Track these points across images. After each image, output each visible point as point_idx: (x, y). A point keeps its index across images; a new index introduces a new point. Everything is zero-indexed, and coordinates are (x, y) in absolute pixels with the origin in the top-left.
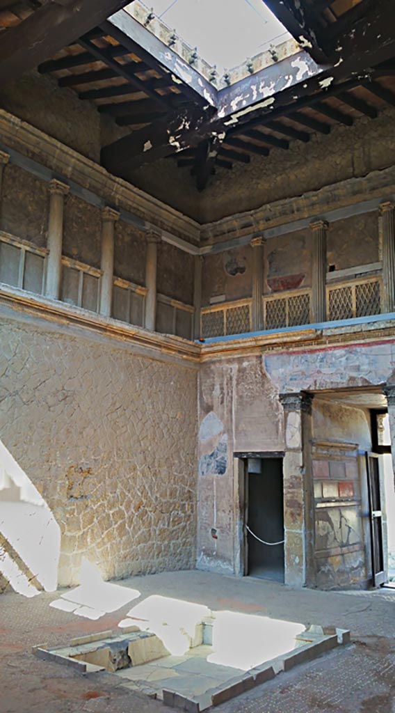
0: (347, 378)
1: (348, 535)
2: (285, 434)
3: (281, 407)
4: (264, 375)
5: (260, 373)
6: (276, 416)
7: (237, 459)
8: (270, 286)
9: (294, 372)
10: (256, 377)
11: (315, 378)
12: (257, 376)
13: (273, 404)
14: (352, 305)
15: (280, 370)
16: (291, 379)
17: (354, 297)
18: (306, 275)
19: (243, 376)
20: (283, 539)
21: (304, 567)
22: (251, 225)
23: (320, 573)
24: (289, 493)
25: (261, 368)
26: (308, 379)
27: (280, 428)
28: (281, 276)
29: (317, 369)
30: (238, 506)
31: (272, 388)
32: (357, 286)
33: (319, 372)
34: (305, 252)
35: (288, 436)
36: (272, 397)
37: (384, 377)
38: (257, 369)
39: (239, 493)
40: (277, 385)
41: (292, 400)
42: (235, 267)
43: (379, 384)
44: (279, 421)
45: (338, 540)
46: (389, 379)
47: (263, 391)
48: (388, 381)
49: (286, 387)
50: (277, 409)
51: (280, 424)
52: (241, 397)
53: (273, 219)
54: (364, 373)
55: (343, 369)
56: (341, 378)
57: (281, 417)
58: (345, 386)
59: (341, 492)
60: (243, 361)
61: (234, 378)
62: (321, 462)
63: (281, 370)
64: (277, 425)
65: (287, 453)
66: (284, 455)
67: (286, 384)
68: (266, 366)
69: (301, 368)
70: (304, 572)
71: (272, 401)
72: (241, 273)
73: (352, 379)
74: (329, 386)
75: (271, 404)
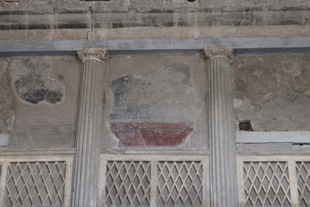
8: (116, 134)
14: (289, 193)
17: (293, 179)
18: (195, 127)
22: (84, 26)
28: (140, 121)
32: (298, 163)
34: (189, 90)
42: (38, 88)
53: (128, 25)
72: (52, 101)
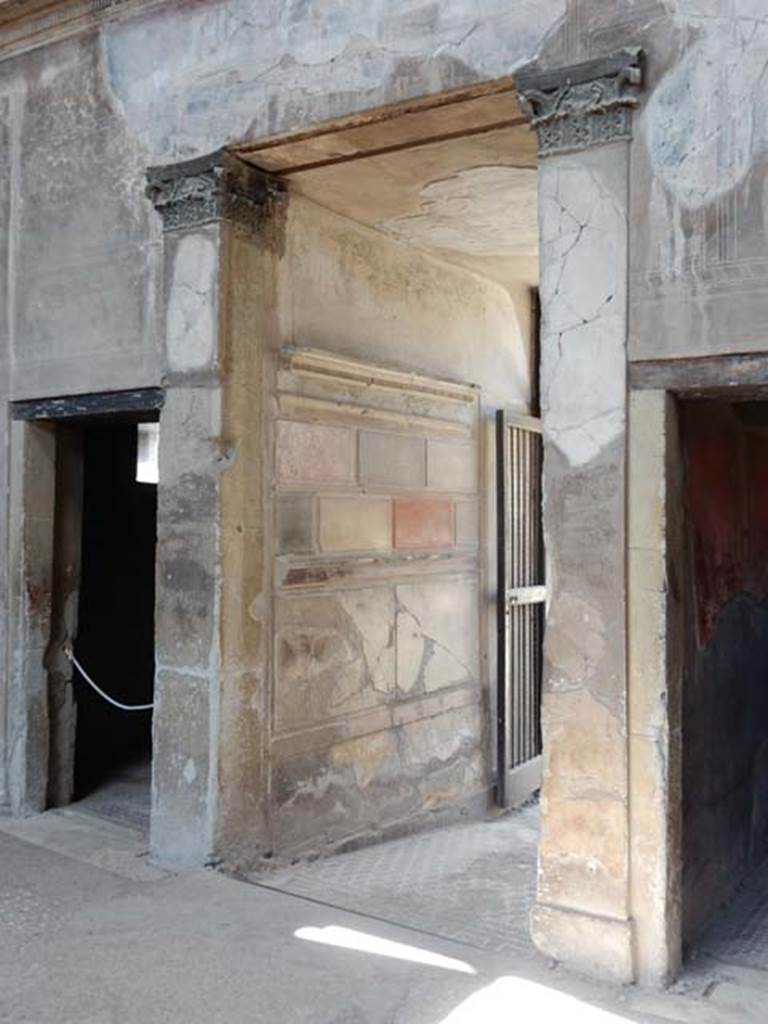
0: (388, 67)
1: (424, 663)
2: (162, 322)
3: (156, 221)
4: (104, 107)
5: (91, 100)
6: (139, 258)
7: (20, 426)
9: (201, 78)
10: (79, 120)
11: (271, 90)
12: (83, 112)
13: (129, 214)
15: (155, 76)
16: (191, 108)
19: (40, 123)
20: (151, 702)
21: (211, 797)
23: (289, 803)
24: (173, 535)
25: (97, 80)
26: (248, 95)
27: (151, 298)
29: (281, 51)
30: (23, 587)
31: (128, 151)
33: (287, 61)
35: (174, 328)
36: (130, 184)
37: (533, 38)
38: (81, 88)
39: (27, 540)
40: (146, 139)
41: (191, 187)
43: (511, 70)
44: (148, 274)
45: (381, 686)
46: (548, 44)
47: (101, 168)
48: (544, 54)
49: (172, 139)
50: (144, 230)
51: (151, 286)
52: (34, 201)
54: (451, 36)
55: (371, 33)
56: (366, 73)
57: (153, 257)
58: (378, 100)
59: (399, 534)
60: (41, 67)
61: (16, 133)
62: (320, 431)
63: (159, 78)
64: (141, 291)
65: (171, 395)
66: (161, 398)
67: (174, 132)
68: (112, 70)
69: (229, 55)
70: (211, 814)
71: (129, 203)
73: (407, 68)
74: (322, 113)
75: (124, 214)
